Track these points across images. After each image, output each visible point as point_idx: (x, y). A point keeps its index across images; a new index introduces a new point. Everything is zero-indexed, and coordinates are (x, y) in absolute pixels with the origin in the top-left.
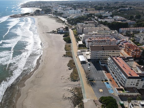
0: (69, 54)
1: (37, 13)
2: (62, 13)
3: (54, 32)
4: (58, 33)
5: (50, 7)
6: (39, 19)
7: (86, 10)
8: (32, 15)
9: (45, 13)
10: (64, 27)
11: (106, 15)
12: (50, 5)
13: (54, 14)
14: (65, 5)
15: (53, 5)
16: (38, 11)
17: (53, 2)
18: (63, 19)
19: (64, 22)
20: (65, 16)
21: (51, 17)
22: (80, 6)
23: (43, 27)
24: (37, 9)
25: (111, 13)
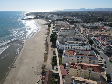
0: (49, 29)
1: (36, 18)
2: (50, 18)
3: (44, 24)
4: (46, 25)
5: (44, 15)
6: (37, 20)
7: (65, 17)
8: (33, 19)
9: (41, 18)
10: (49, 23)
11: (73, 19)
12: (44, 14)
13: (45, 18)
14: (54, 14)
15: (46, 14)
16: (37, 17)
17: (46, 12)
18: (50, 20)
19: (50, 21)
20: (51, 19)
21: (44, 20)
22: (62, 14)
23: (40, 23)
24: (36, 16)
25: (76, 18)
